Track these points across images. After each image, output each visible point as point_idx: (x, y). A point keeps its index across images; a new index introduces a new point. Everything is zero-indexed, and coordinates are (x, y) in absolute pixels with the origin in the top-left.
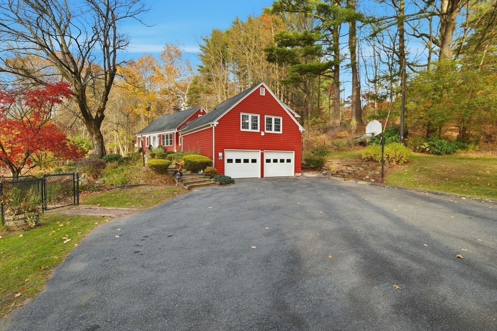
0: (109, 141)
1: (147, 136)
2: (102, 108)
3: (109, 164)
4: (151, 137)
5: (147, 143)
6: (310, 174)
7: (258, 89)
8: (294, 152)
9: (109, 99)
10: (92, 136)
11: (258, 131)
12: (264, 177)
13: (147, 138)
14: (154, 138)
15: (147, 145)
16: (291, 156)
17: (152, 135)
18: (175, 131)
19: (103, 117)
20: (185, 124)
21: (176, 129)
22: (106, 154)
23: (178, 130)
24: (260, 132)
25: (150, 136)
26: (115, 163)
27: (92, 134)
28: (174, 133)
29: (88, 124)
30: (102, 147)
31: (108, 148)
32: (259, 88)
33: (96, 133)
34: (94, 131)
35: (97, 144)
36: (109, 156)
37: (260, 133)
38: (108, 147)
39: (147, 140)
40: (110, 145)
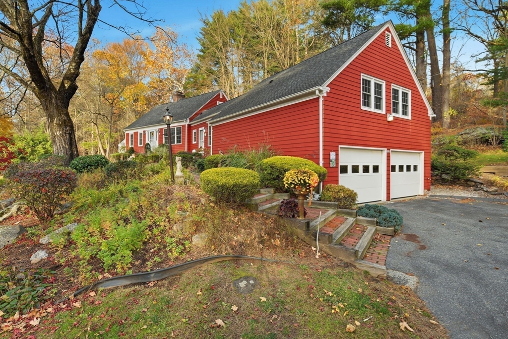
0: (84, 139)
1: (140, 131)
2: (73, 74)
3: (85, 176)
4: (146, 132)
5: (141, 140)
6: (438, 190)
7: (383, 34)
8: (423, 152)
9: (86, 60)
10: (52, 121)
11: (383, 112)
12: (391, 198)
13: (141, 134)
14: (152, 133)
15: (141, 144)
16: (418, 159)
17: (148, 130)
18: (186, 123)
19: (73, 88)
20: (200, 113)
21: (188, 120)
22: (78, 155)
23: (190, 121)
24: (386, 114)
25: (144, 132)
26: (98, 174)
27: (50, 117)
28: (184, 126)
29: (44, 97)
30: (72, 143)
31: (83, 149)
32: (384, 32)
33: (59, 114)
34: (55, 112)
35: (62, 135)
36: (84, 158)
37: (385, 116)
38: (82, 147)
39: (141, 137)
40: (85, 145)
